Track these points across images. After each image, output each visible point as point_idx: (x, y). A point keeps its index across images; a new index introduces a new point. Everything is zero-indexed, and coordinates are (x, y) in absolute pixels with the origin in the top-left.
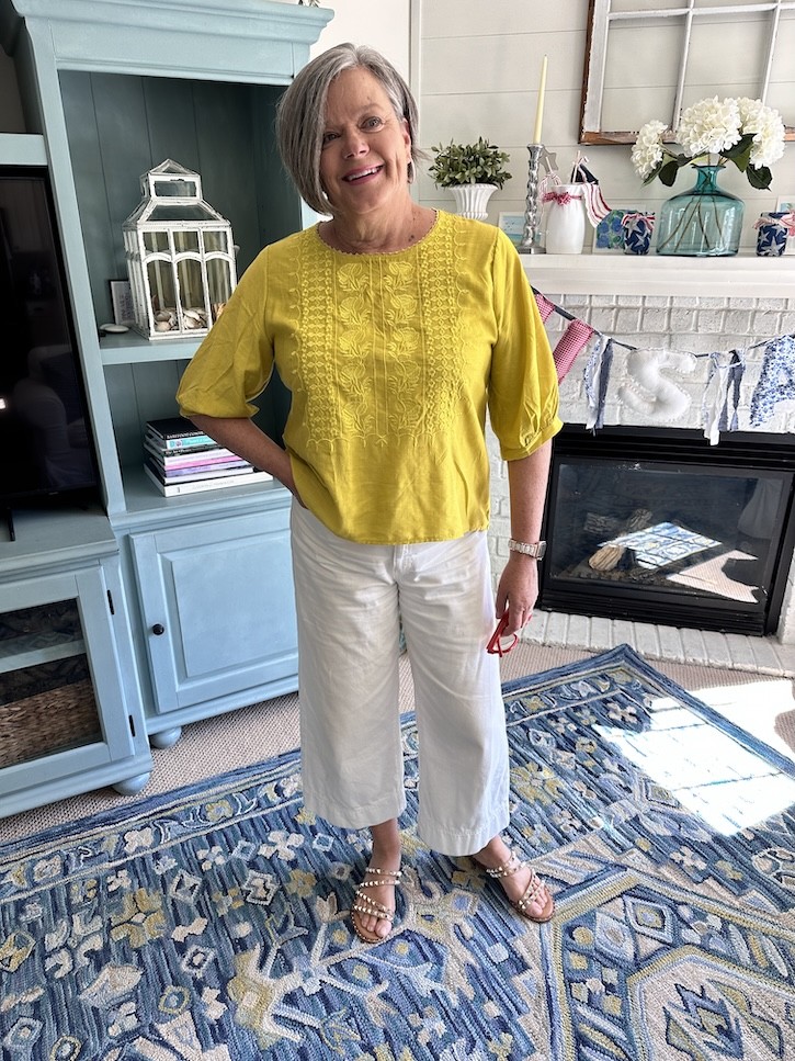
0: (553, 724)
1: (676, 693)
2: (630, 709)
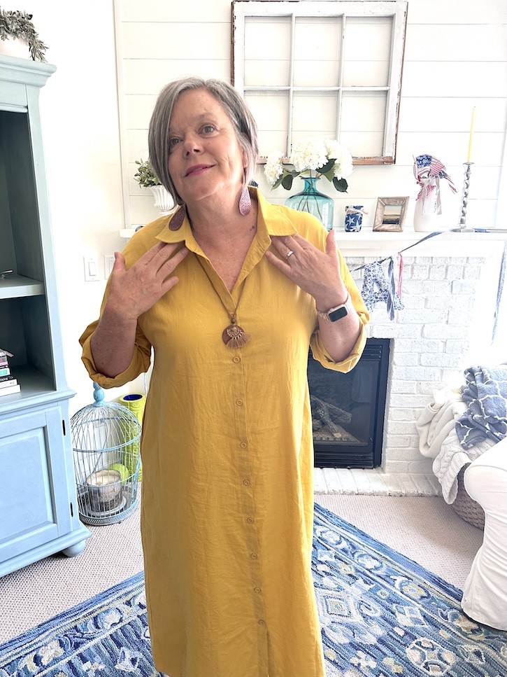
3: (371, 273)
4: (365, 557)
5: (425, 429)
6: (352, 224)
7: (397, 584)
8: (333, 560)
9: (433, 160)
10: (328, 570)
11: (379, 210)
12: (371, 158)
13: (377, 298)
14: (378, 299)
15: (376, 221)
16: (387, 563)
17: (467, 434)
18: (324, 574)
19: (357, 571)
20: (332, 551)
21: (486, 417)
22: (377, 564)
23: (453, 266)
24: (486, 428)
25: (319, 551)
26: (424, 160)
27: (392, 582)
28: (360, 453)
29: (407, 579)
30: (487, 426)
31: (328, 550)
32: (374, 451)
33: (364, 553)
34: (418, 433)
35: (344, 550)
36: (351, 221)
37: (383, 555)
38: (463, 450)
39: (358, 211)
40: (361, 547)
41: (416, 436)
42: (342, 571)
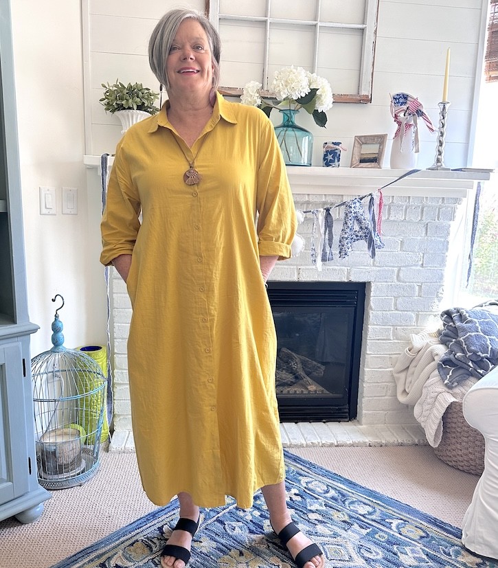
0: (241, 514)
1: (321, 473)
2: (294, 491)
3: (352, 210)
4: (356, 503)
5: (403, 375)
6: (331, 161)
7: (394, 526)
8: (324, 508)
9: (409, 98)
10: (320, 518)
11: (356, 149)
12: (348, 95)
13: (357, 236)
14: (358, 238)
15: (354, 159)
16: (380, 508)
17: (450, 374)
18: (316, 522)
19: (351, 517)
20: (322, 500)
21: (469, 354)
22: (370, 509)
23: (429, 207)
24: (469, 366)
25: (308, 500)
26: (401, 99)
27: (388, 525)
28: (336, 406)
29: (402, 521)
30: (470, 364)
31: (317, 499)
32: (349, 403)
33: (355, 500)
34: (394, 381)
35: (333, 498)
36: (330, 157)
37: (374, 501)
38: (447, 390)
39: (337, 147)
40: (351, 494)
41: (392, 384)
42: (335, 518)
